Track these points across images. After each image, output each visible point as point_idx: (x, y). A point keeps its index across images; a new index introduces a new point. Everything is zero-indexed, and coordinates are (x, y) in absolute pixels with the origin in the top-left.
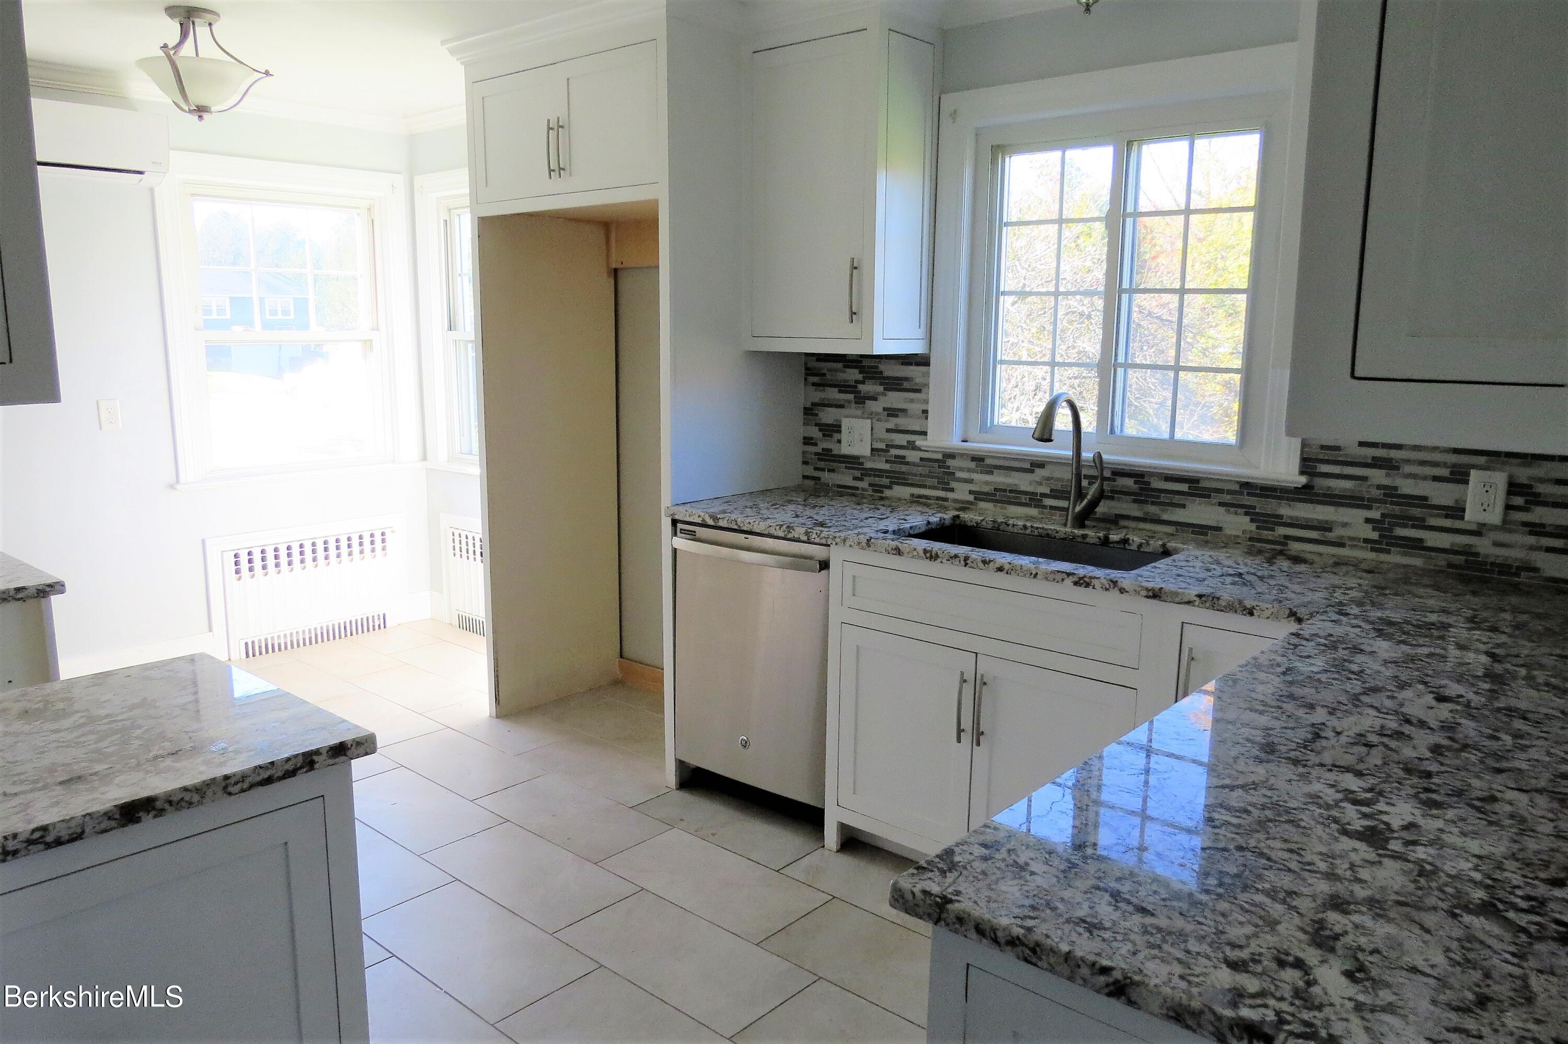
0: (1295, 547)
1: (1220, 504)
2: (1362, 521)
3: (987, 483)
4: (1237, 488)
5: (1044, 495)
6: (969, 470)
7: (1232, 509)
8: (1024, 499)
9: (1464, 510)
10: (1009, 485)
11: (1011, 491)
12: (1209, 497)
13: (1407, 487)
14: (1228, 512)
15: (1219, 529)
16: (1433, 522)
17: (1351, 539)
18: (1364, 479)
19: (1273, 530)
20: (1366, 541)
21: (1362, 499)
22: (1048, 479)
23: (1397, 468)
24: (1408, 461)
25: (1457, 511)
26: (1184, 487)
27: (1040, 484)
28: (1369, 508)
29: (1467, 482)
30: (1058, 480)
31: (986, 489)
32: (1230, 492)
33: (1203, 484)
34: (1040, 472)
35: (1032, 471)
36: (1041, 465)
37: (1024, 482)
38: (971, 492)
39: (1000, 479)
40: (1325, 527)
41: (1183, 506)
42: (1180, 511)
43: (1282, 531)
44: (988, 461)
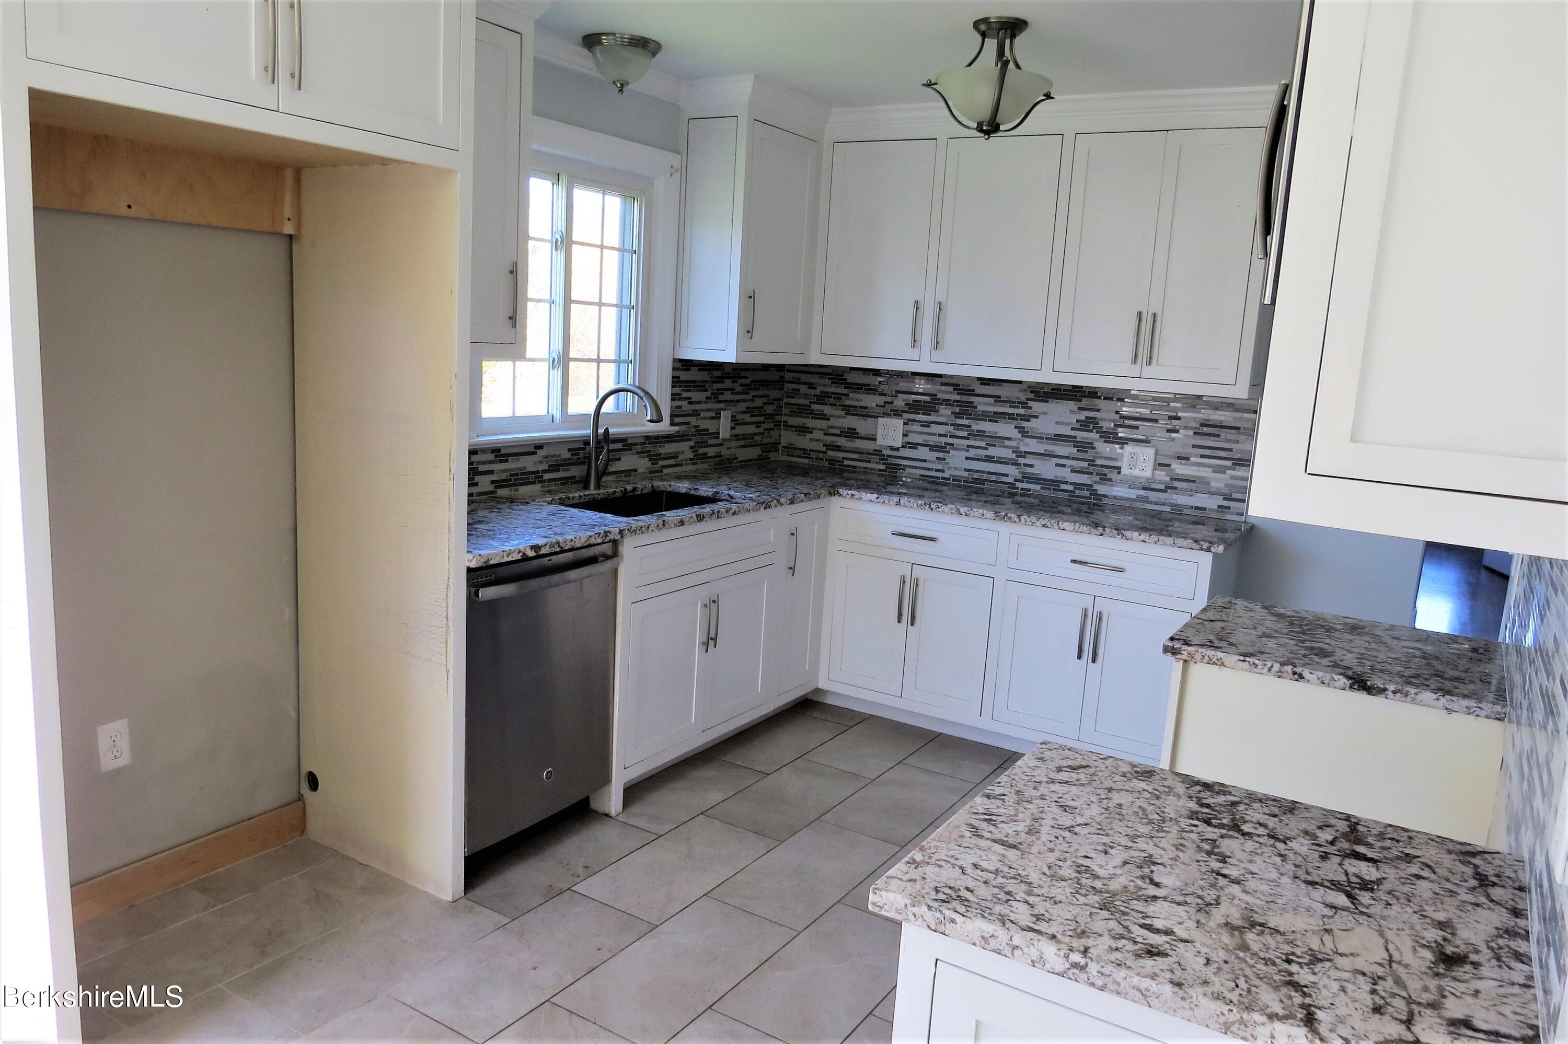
0: (666, 471)
1: (638, 453)
2: (688, 448)
3: (504, 471)
4: (642, 440)
5: (544, 471)
6: (490, 462)
7: (642, 455)
8: (531, 478)
9: (719, 433)
10: (520, 469)
11: (522, 474)
12: (631, 449)
13: (704, 424)
14: (640, 457)
15: (636, 470)
16: (711, 442)
17: (686, 460)
18: (689, 423)
19: (657, 464)
20: (691, 459)
21: (687, 435)
22: (546, 457)
23: (699, 415)
24: (703, 410)
25: (716, 435)
26: (619, 446)
27: (541, 462)
28: (690, 440)
29: (720, 418)
30: (553, 456)
31: (504, 476)
32: (642, 444)
33: (630, 441)
34: (541, 453)
35: (534, 453)
36: (539, 447)
37: (528, 464)
38: (492, 482)
39: (512, 465)
40: (675, 456)
41: (619, 459)
42: (617, 463)
43: (661, 463)
44: (503, 452)
